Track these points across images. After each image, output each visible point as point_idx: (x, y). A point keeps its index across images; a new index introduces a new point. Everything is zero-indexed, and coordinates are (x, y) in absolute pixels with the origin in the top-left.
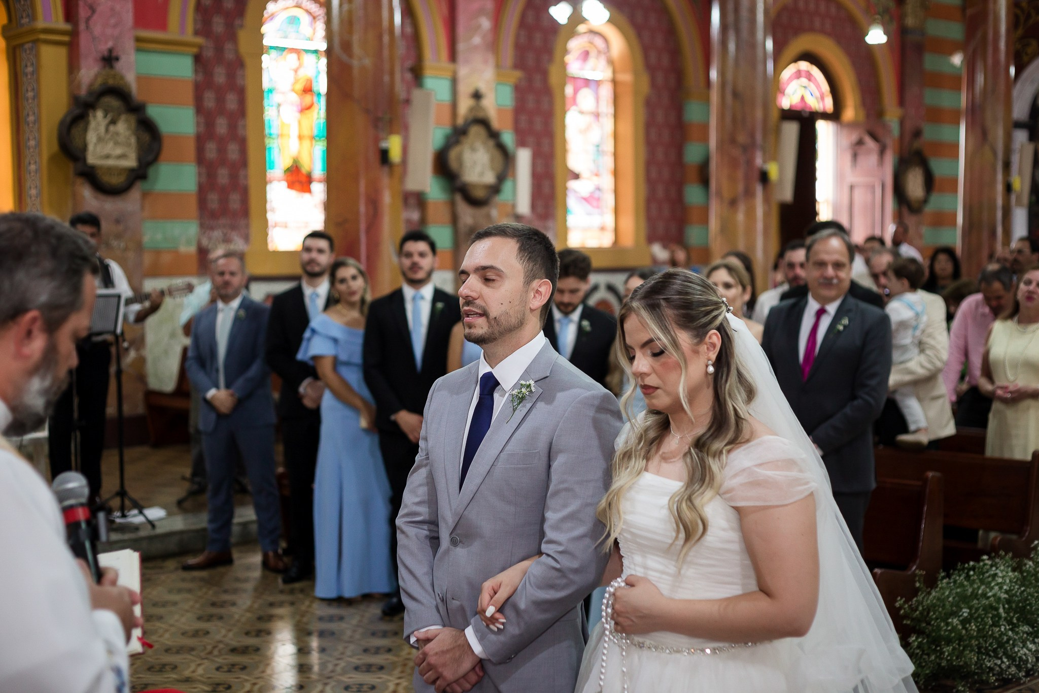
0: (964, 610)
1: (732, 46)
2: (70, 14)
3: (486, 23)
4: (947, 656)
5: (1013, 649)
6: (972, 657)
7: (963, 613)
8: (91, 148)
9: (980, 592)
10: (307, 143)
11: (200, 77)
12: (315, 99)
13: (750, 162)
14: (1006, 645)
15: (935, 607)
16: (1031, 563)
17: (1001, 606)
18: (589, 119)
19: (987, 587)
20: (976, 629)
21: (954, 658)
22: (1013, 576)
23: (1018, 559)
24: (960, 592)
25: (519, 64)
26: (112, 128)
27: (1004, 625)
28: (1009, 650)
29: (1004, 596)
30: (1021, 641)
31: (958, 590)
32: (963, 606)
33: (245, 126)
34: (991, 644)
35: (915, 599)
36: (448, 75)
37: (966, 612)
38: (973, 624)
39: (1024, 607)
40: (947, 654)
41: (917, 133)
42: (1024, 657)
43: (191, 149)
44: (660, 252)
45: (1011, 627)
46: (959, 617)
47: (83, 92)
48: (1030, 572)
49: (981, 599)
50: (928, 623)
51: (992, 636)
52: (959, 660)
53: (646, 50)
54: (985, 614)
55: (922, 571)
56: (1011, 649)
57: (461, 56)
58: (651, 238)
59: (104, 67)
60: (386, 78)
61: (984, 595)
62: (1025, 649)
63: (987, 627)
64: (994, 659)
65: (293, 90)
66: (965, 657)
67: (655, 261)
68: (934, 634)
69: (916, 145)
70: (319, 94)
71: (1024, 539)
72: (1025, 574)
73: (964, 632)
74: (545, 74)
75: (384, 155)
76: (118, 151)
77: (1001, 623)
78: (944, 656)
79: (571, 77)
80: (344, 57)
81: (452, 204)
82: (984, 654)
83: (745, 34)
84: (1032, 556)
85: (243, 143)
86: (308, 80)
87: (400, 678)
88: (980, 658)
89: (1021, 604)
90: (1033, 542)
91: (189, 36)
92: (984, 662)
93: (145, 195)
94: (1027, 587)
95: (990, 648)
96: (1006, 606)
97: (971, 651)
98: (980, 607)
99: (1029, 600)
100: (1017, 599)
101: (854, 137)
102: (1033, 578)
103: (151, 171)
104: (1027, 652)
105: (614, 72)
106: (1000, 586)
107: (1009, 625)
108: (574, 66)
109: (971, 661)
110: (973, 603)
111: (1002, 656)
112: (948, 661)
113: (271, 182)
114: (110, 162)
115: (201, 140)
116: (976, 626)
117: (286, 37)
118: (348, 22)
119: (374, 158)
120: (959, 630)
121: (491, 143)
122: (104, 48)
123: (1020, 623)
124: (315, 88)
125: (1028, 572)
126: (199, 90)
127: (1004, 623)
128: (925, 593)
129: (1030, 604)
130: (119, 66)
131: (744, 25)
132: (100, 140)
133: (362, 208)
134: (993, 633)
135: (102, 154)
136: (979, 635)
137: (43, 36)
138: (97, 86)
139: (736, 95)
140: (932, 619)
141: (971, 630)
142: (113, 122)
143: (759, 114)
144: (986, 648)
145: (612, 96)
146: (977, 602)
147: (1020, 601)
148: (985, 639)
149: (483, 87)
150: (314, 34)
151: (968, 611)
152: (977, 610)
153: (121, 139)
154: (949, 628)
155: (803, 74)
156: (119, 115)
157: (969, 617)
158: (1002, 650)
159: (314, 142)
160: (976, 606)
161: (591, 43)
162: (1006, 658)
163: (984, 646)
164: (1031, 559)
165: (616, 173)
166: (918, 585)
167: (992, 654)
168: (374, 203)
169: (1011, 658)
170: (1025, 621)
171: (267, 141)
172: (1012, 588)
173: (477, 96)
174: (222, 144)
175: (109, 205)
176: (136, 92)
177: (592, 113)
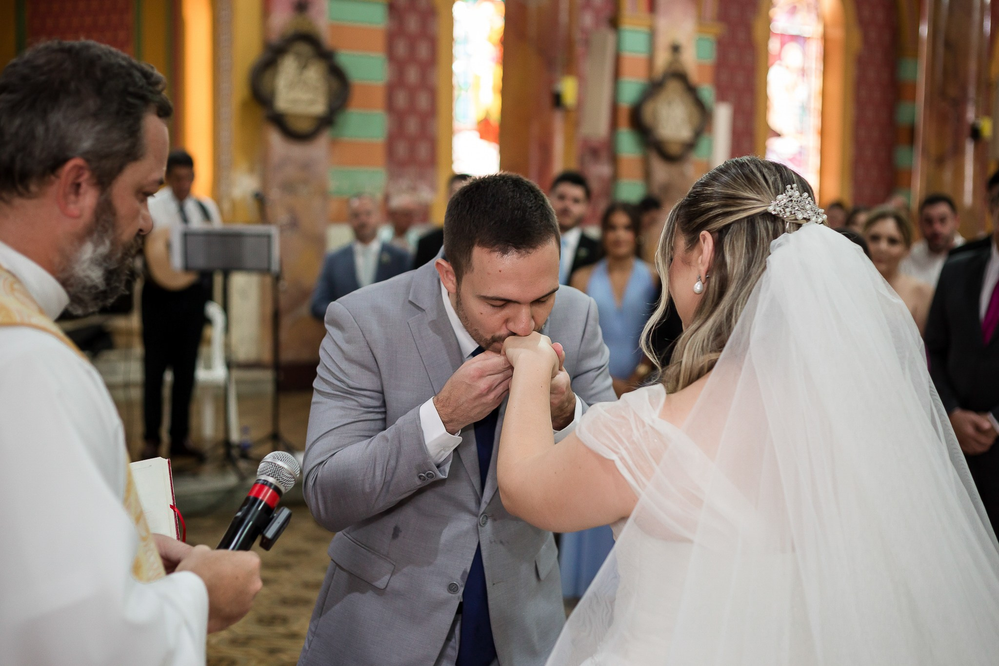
8: (280, 92)
11: (393, 25)
13: (960, 116)
18: (794, 75)
25: (723, 16)
26: (303, 73)
33: (435, 76)
36: (646, 29)
43: (379, 97)
47: (275, 37)
53: (859, 5)
57: (660, 9)
59: (297, 14)
65: (487, 41)
74: (749, 29)
75: (557, 100)
76: (308, 97)
79: (776, 34)
81: (646, 161)
85: (433, 93)
93: (334, 143)
103: (340, 118)
105: (825, 28)
108: (780, 22)
113: (460, 131)
114: (300, 108)
115: (391, 90)
119: (547, 101)
121: (689, 98)
126: (391, 38)
130: (312, 13)
132: (291, 86)
135: (291, 100)
138: (289, 31)
139: (948, 45)
142: (304, 67)
143: (973, 66)
145: (822, 53)
149: (682, 40)
156: (310, 60)
165: (823, 133)
168: (546, 148)
171: (456, 93)
173: (676, 49)
174: (412, 93)
175: (297, 151)
176: (328, 38)
177: (800, 70)
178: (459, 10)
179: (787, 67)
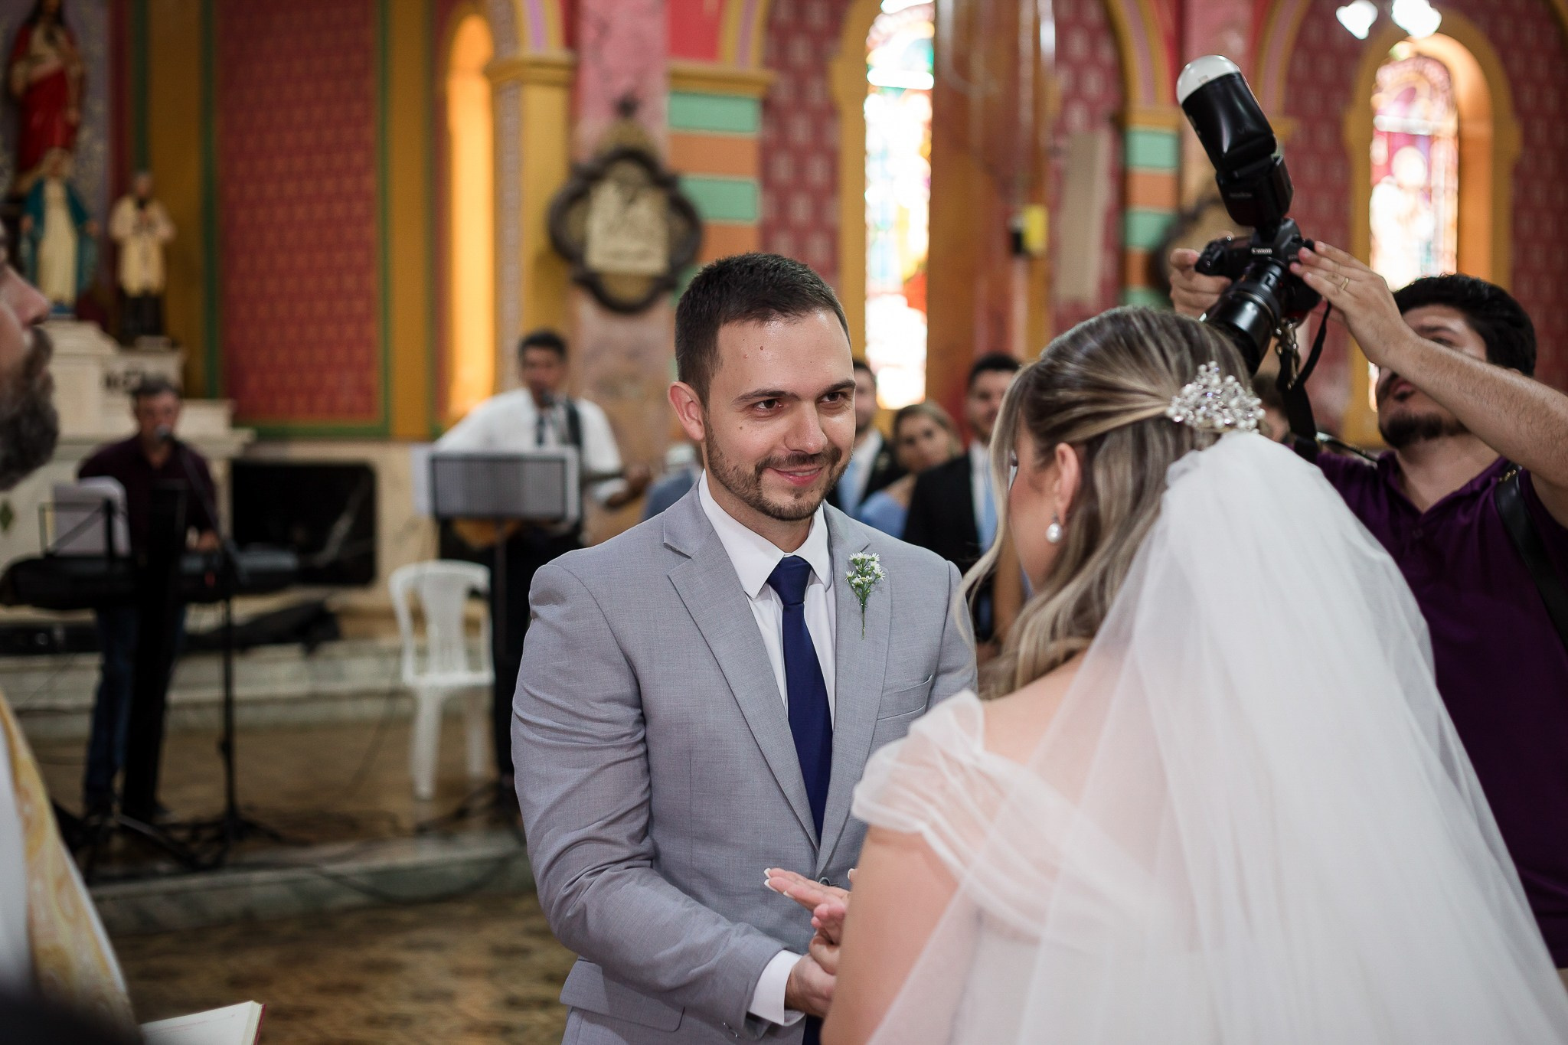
2: (571, 38)
3: (1236, 40)
8: (594, 240)
11: (770, 133)
18: (1411, 200)
25: (1293, 109)
26: (629, 211)
33: (837, 209)
36: (1171, 127)
47: (586, 155)
53: (1515, 86)
59: (620, 119)
74: (1337, 127)
75: (1016, 240)
76: (637, 247)
79: (1382, 133)
80: (959, 83)
85: (833, 235)
91: (753, 69)
105: (1460, 121)
108: (1389, 114)
113: (877, 295)
114: (624, 264)
115: (766, 231)
122: (619, 88)
126: (766, 155)
130: (644, 115)
132: (611, 230)
135: (614, 251)
137: (529, 72)
138: (609, 145)
142: (631, 201)
145: (1456, 162)
153: (641, 228)
156: (640, 190)
161: (1421, 73)
168: (1000, 319)
171: (871, 235)
174: (801, 237)
175: (622, 330)
176: (668, 156)
177: (1422, 189)
178: (873, 107)
179: (1400, 186)
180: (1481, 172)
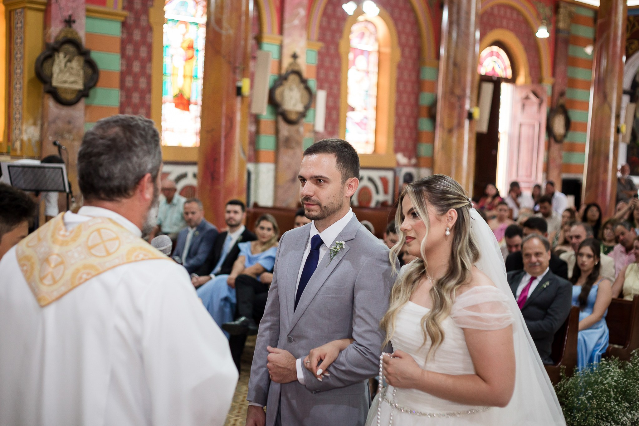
0: (589, 391)
1: (454, 35)
3: (302, 12)
4: (578, 420)
5: (618, 417)
6: (593, 421)
7: (589, 393)
8: (55, 76)
9: (599, 380)
10: (188, 80)
11: (125, 36)
12: (195, 53)
13: (462, 106)
14: (614, 414)
15: (571, 389)
16: (630, 364)
17: (611, 389)
18: (362, 74)
19: (603, 378)
20: (596, 404)
21: (582, 421)
22: (619, 372)
23: (623, 361)
24: (587, 380)
25: (322, 39)
26: (69, 64)
27: (613, 402)
28: (615, 417)
29: (615, 384)
30: (623, 412)
31: (586, 379)
32: (588, 389)
33: (151, 67)
34: (604, 413)
35: (559, 383)
36: (278, 43)
37: (590, 393)
38: (594, 400)
39: (626, 391)
40: (578, 418)
41: (562, 94)
42: (624, 422)
43: (116, 80)
44: (402, 159)
45: (617, 403)
46: (586, 395)
47: (52, 41)
48: (630, 369)
49: (599, 385)
50: (567, 399)
51: (605, 408)
52: (585, 422)
53: (399, 34)
54: (602, 394)
55: (564, 366)
56: (616, 417)
57: (286, 31)
58: (397, 150)
59: (66, 26)
60: (242, 43)
61: (601, 382)
62: (625, 418)
63: (603, 402)
64: (606, 422)
65: (182, 47)
66: (589, 421)
67: (398, 164)
68: (570, 405)
69: (562, 101)
70: (197, 50)
71: (626, 349)
72: (627, 371)
73: (588, 405)
74: (337, 46)
75: (239, 91)
76: (72, 79)
77: (611, 401)
78: (576, 419)
79: (353, 48)
80: (217, 29)
81: (276, 123)
82: (600, 419)
83: (463, 27)
84: (631, 359)
85: (149, 78)
86: (191, 41)
87: (237, 416)
88: (598, 421)
89: (623, 389)
90: (632, 351)
91: (119, 10)
92: (600, 424)
93: (87, 107)
94: (628, 379)
95: (604, 415)
96: (615, 390)
97: (592, 417)
98: (598, 390)
99: (628, 387)
100: (621, 386)
101: (524, 94)
102: (632, 373)
103: (92, 92)
104: (627, 419)
105: (379, 46)
106: (612, 377)
107: (616, 403)
108: (355, 41)
109: (592, 423)
110: (594, 388)
111: (611, 421)
112: (578, 422)
113: (165, 103)
114: (67, 86)
115: (123, 75)
116: (597, 402)
117: (178, 14)
118: (220, 8)
119: (233, 92)
120: (586, 404)
121: (302, 86)
122: (66, 14)
123: (623, 401)
124: (195, 46)
125: (629, 369)
126: (124, 44)
127: (613, 401)
128: (565, 380)
129: (628, 390)
130: (75, 26)
131: (463, 22)
132: (61, 71)
133: (223, 122)
134: (606, 406)
135: (62, 80)
136: (597, 407)
137: (29, 5)
138: (61, 38)
139: (455, 64)
140: (569, 396)
141: (593, 404)
142: (70, 61)
143: (469, 77)
144: (602, 415)
145: (377, 61)
146: (597, 387)
147: (623, 387)
148: (601, 410)
149: (299, 52)
150: (196, 13)
151: (592, 392)
152: (597, 391)
153: (74, 71)
154: (580, 402)
155: (494, 54)
156: (74, 56)
157: (592, 396)
158: (611, 417)
159: (193, 79)
160: (596, 389)
161: (366, 27)
162: (613, 422)
163: (600, 414)
164: (630, 361)
165: (377, 108)
166: (561, 374)
167: (605, 419)
168: (231, 120)
169: (617, 423)
170: (625, 400)
171: (164, 78)
172: (619, 379)
173: (295, 56)
174: (136, 78)
175: (65, 111)
176: (85, 43)
177: (364, 71)
178: (166, 28)
180: (387, 66)
